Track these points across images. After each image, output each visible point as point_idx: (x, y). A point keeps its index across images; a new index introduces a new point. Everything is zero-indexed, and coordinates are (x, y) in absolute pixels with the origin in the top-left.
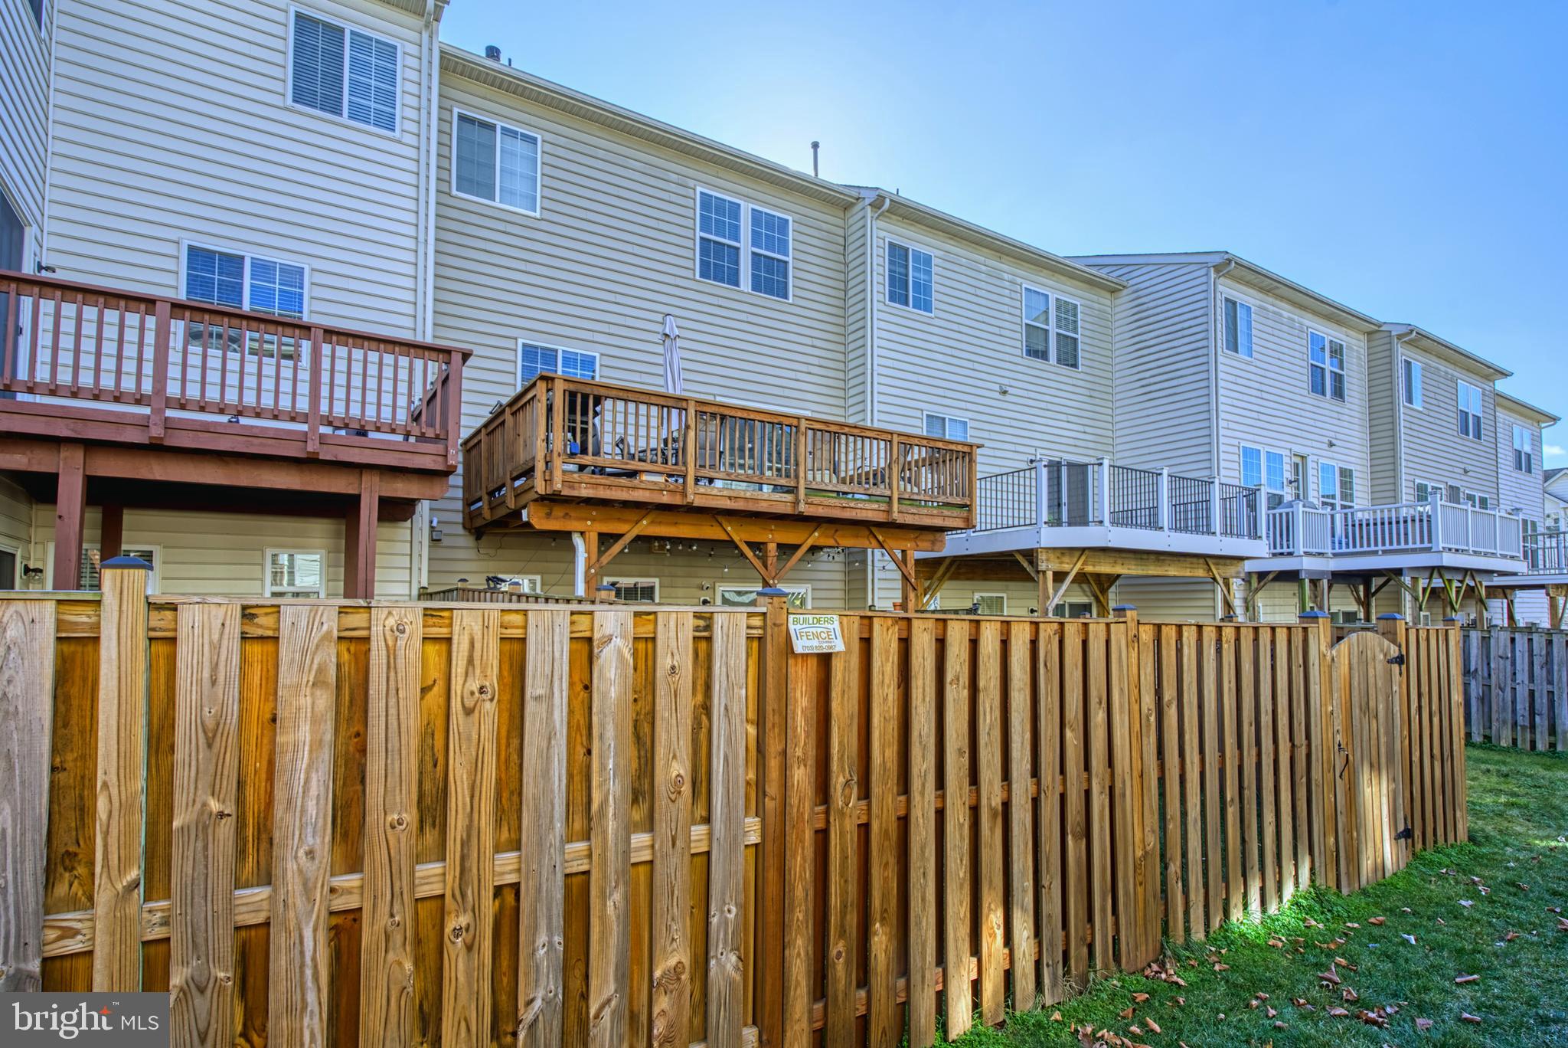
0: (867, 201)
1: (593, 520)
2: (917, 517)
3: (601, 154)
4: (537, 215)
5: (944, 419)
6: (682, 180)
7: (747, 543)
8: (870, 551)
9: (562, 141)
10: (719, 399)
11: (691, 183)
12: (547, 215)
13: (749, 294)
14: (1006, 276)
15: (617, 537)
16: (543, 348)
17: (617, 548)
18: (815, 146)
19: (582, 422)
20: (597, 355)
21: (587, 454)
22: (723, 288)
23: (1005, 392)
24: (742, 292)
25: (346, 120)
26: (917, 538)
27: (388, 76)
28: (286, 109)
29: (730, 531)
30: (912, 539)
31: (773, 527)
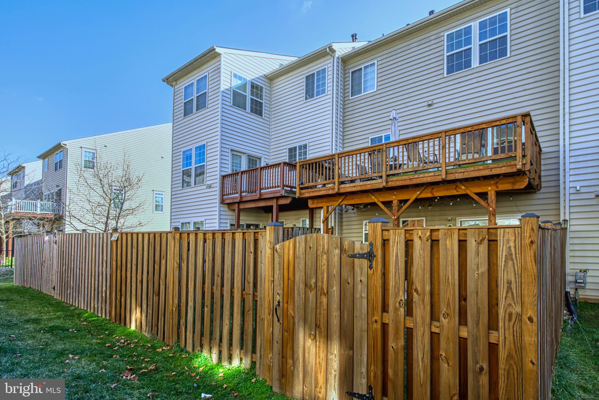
1: (325, 202)
4: (376, 90)
6: (437, 36)
7: (382, 202)
11: (443, 34)
12: (379, 88)
13: (477, 67)
16: (378, 137)
22: (460, 73)
24: (473, 68)
25: (315, 98)
26: (497, 183)
27: (324, 78)
28: (304, 103)
29: (373, 199)
30: (492, 184)
31: (395, 193)
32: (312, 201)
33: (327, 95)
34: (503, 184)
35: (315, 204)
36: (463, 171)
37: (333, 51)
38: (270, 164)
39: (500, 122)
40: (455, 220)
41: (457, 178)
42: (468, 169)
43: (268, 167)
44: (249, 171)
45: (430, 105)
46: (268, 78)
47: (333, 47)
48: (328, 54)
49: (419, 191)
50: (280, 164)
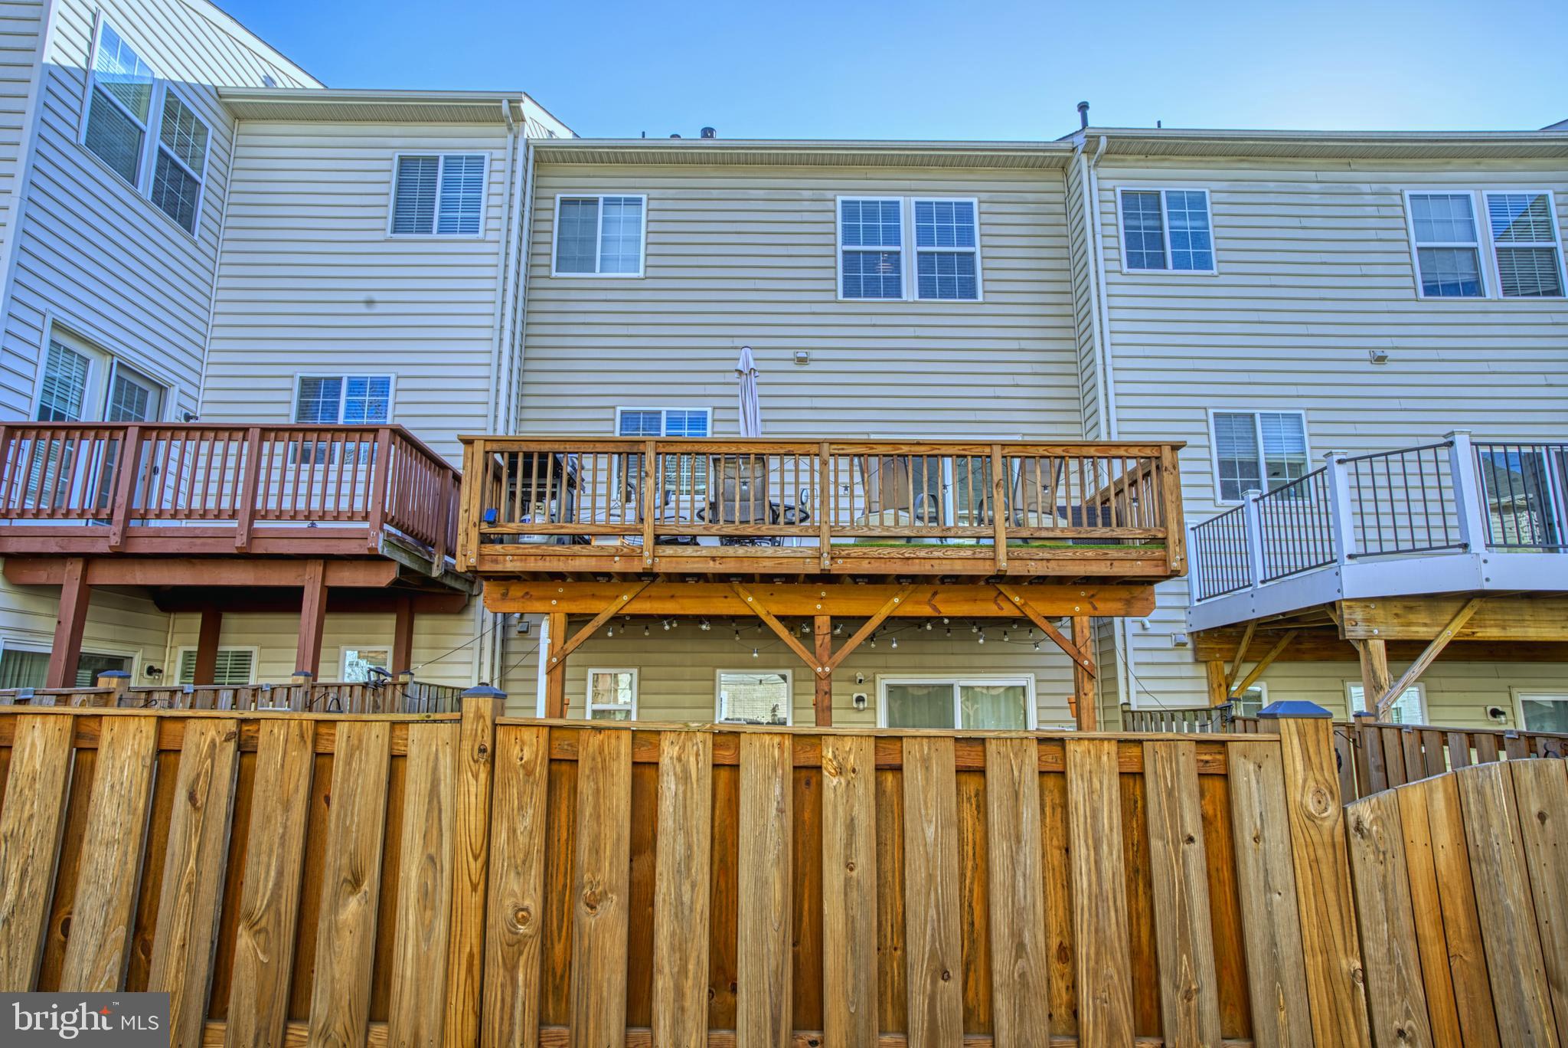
0: (1080, 149)
1: (559, 599)
2: (1052, 564)
3: (715, 194)
4: (641, 274)
5: (1252, 416)
6: (817, 194)
7: (781, 618)
8: (1117, 621)
9: (670, 193)
10: (873, 437)
11: (829, 195)
12: (651, 272)
13: (915, 302)
14: (1365, 188)
15: (591, 617)
16: (645, 413)
17: (588, 630)
18: (1083, 107)
19: (539, 486)
20: (709, 410)
21: (514, 521)
22: (879, 304)
23: (1381, 359)
24: (906, 302)
25: (435, 235)
26: (1093, 596)
27: (476, 184)
28: (386, 241)
29: (752, 603)
30: (1083, 599)
31: (823, 594)
32: (502, 590)
33: (483, 241)
34: (1106, 600)
35: (513, 599)
36: (1047, 556)
37: (519, 118)
38: (204, 421)
39: (1126, 451)
40: (874, 681)
41: (1031, 573)
42: (1060, 554)
43: (190, 429)
44: (112, 429)
45: (802, 361)
46: (227, 104)
47: (522, 105)
48: (501, 120)
49: (896, 595)
50: (245, 430)
